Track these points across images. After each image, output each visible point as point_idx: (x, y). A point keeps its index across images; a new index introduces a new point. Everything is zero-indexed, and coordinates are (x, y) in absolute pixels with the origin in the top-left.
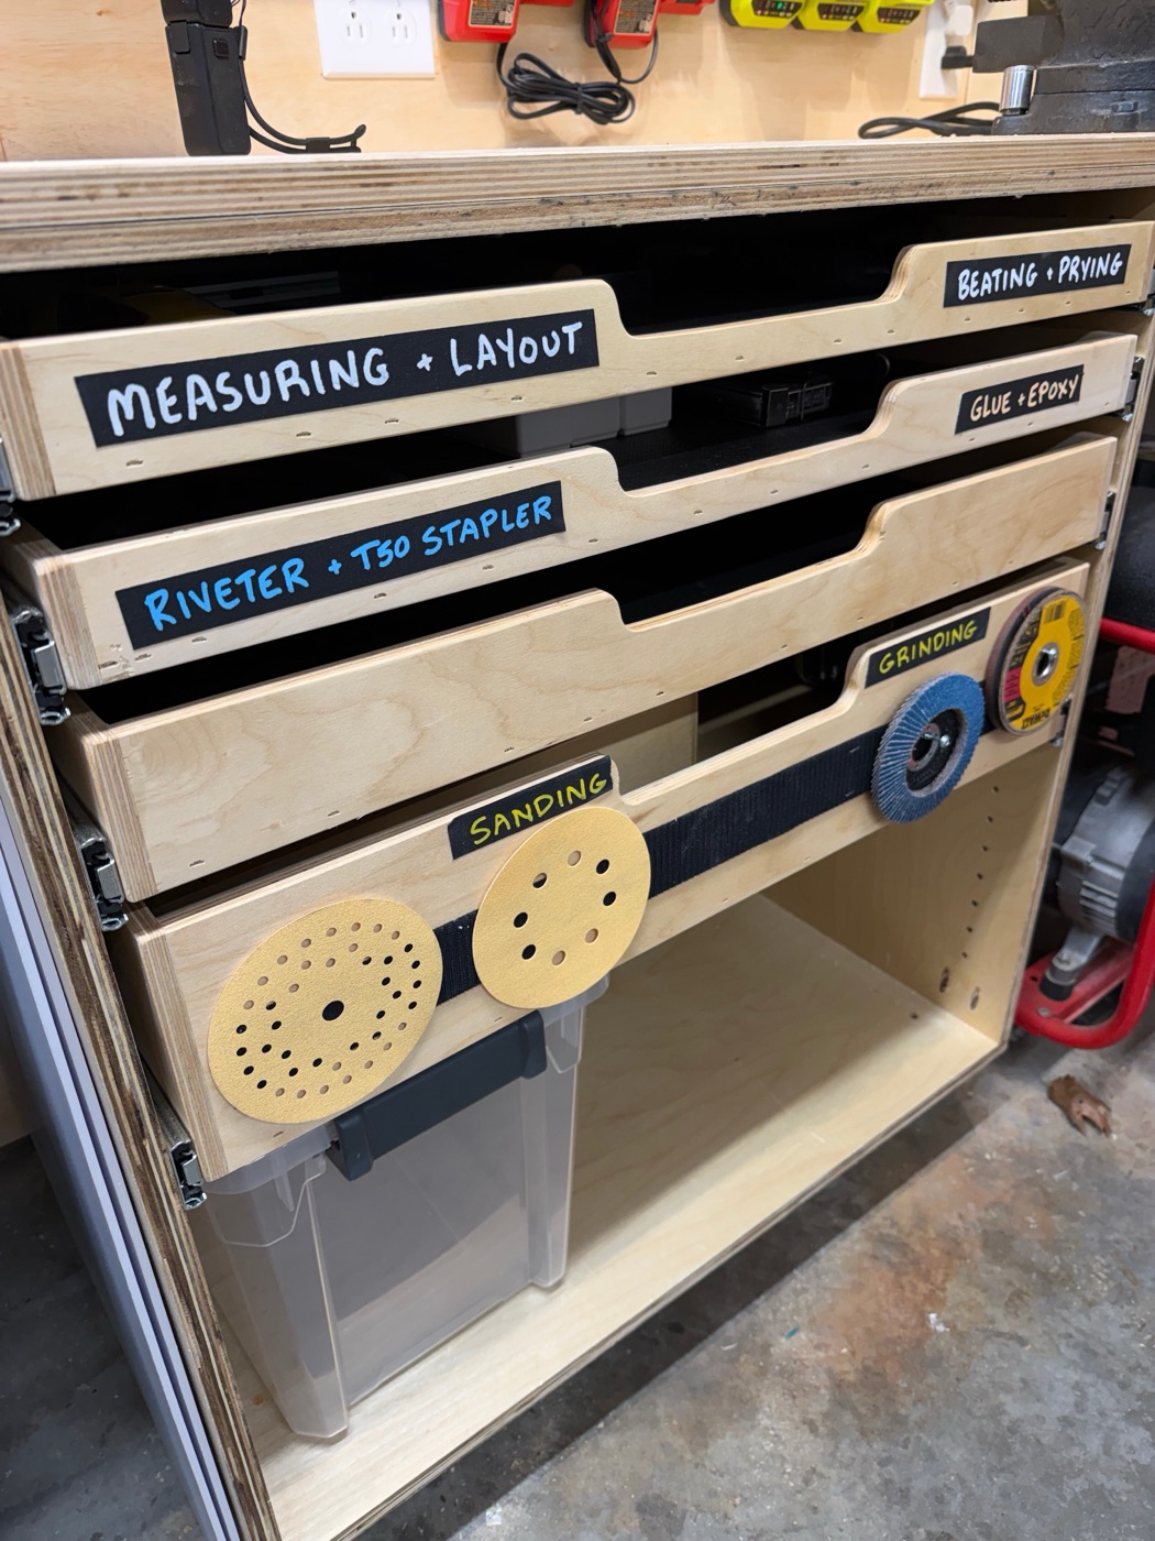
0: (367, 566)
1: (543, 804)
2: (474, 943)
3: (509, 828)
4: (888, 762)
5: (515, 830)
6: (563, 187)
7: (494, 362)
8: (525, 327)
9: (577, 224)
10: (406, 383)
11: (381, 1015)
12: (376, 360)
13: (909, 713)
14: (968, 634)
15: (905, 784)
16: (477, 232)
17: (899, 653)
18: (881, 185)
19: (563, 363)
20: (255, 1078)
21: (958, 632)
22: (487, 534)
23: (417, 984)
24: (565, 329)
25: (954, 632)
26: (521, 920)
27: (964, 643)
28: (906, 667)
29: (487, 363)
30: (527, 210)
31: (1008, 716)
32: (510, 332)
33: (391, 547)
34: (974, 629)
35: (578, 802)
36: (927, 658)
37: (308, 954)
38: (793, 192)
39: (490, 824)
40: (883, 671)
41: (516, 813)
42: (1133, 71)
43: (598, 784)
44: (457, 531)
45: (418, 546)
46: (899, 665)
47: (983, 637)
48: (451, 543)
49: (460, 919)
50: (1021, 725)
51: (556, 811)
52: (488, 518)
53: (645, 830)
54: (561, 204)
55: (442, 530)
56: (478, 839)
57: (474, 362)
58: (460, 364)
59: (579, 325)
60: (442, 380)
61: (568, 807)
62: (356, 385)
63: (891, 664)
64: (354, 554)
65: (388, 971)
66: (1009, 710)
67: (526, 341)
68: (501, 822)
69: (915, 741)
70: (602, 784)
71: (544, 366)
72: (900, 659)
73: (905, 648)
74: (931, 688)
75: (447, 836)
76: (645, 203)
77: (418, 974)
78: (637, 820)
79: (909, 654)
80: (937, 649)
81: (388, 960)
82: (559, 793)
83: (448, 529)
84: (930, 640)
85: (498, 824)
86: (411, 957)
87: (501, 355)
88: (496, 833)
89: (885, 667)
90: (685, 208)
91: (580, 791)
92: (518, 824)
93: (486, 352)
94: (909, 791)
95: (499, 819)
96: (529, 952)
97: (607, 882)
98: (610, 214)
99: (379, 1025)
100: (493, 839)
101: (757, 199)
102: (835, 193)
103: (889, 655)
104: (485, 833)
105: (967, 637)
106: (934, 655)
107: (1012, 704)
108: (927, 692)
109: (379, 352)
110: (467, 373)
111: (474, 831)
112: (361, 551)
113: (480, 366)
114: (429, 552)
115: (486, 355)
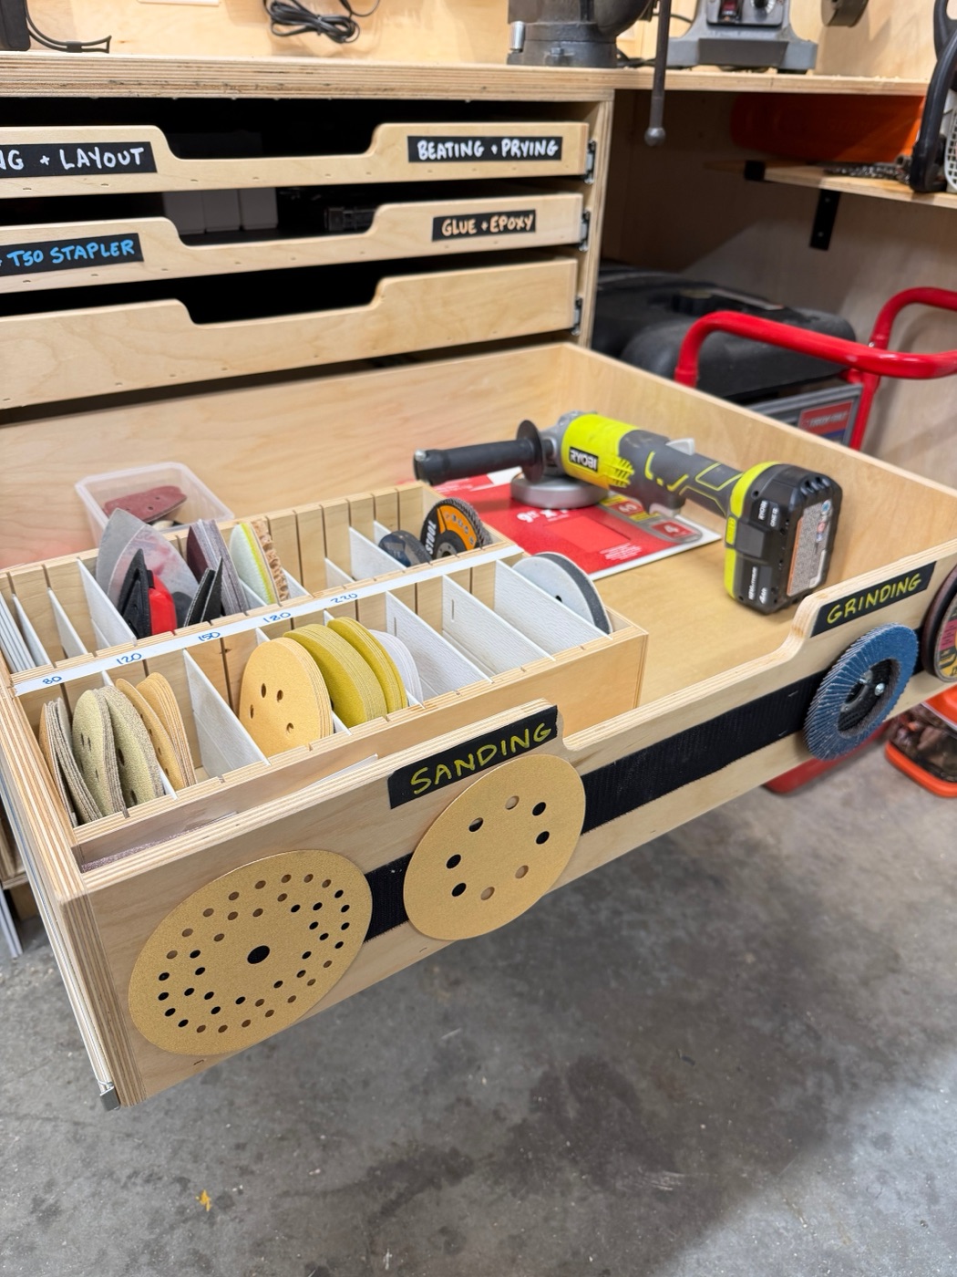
0: (18, 264)
1: (485, 754)
2: (405, 885)
3: (450, 777)
4: (825, 703)
5: (456, 778)
6: (121, 75)
7: (88, 164)
8: (105, 147)
9: (135, 95)
10: (33, 170)
11: (307, 955)
12: (15, 157)
13: (854, 659)
14: (912, 586)
15: (836, 725)
16: (71, 95)
17: (847, 605)
18: (347, 86)
19: (132, 168)
20: (176, 1018)
21: (904, 584)
22: (92, 256)
23: (345, 926)
24: (132, 151)
25: (900, 585)
26: (454, 862)
27: (909, 594)
28: (852, 617)
29: (84, 164)
30: (101, 86)
31: (941, 663)
32: (97, 149)
33: (32, 255)
34: (919, 581)
35: (520, 750)
36: (872, 608)
37: (234, 906)
38: (281, 87)
39: (431, 774)
40: (830, 621)
41: (458, 763)
42: (564, 29)
43: (542, 733)
44: (72, 253)
45: (48, 258)
46: (846, 615)
47: (925, 588)
48: (69, 258)
49: (393, 863)
50: (950, 672)
51: (499, 759)
52: (92, 248)
53: (584, 773)
54: (122, 84)
55: (63, 250)
56: (417, 789)
57: (75, 162)
58: (67, 163)
59: (141, 150)
60: (55, 170)
61: (510, 755)
62: (4, 168)
63: (839, 614)
64: (9, 256)
65: (316, 916)
66: (942, 658)
67: (107, 155)
68: (442, 772)
69: (853, 686)
70: (546, 733)
71: (119, 169)
72: (847, 610)
73: (854, 600)
74: (877, 637)
75: (386, 788)
76: (177, 87)
77: (347, 917)
78: (576, 764)
79: (857, 606)
80: (882, 600)
81: (318, 907)
82: (503, 743)
83: (67, 250)
84: (877, 592)
85: (439, 774)
86: (341, 902)
87: (92, 161)
88: (437, 782)
89: (833, 617)
90: (205, 91)
91: (524, 740)
92: (459, 773)
93: (82, 158)
94: (838, 732)
95: (441, 769)
96: (459, 890)
97: (542, 822)
98: (157, 91)
99: (304, 964)
100: (433, 788)
101: (256, 89)
102: (313, 89)
103: (838, 606)
104: (426, 783)
105: (911, 589)
106: (879, 606)
107: (946, 653)
108: (873, 641)
109: (18, 153)
110: (71, 169)
111: (414, 782)
112: (14, 255)
113: (80, 165)
114: (55, 261)
115: (82, 159)
